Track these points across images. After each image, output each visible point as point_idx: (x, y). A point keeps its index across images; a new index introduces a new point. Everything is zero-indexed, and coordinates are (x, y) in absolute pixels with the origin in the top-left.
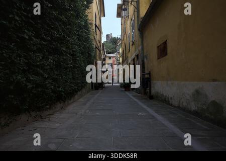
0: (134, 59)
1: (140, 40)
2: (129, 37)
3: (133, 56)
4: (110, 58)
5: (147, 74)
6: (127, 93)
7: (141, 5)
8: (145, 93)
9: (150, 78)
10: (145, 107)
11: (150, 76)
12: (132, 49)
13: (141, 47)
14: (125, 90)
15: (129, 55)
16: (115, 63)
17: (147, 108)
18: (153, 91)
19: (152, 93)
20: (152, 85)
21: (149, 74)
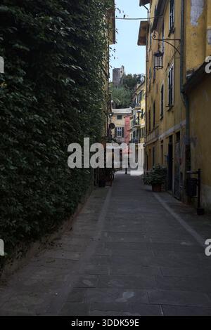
0: (171, 137)
1: (184, 109)
2: (162, 92)
3: (170, 131)
4: (120, 117)
5: (194, 173)
6: (157, 196)
7: (187, 48)
8: (190, 202)
9: (199, 180)
10: (190, 230)
11: (199, 176)
12: (169, 118)
13: (184, 122)
14: (153, 191)
15: (162, 125)
16: (131, 128)
17: (194, 232)
18: (204, 201)
19: (202, 204)
20: (202, 191)
21: (199, 172)
